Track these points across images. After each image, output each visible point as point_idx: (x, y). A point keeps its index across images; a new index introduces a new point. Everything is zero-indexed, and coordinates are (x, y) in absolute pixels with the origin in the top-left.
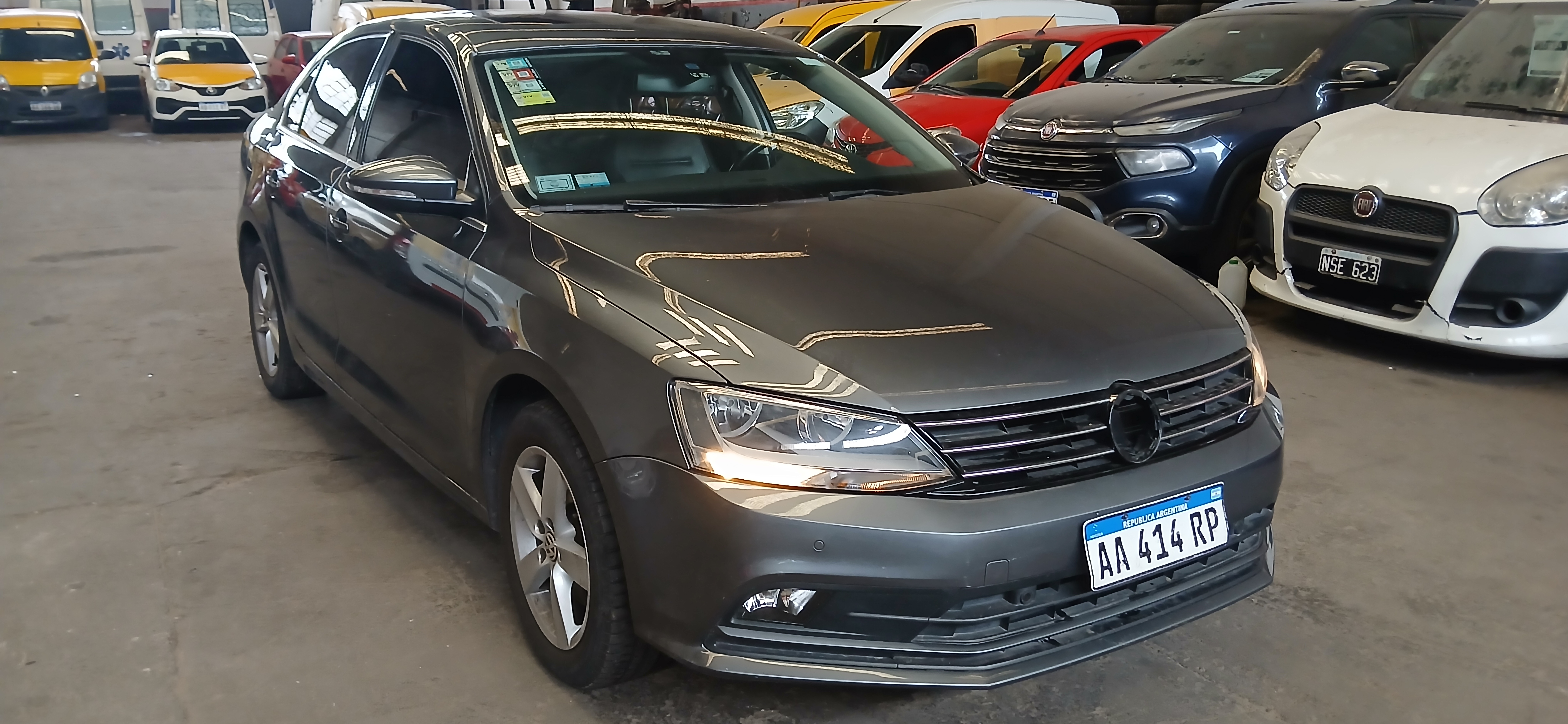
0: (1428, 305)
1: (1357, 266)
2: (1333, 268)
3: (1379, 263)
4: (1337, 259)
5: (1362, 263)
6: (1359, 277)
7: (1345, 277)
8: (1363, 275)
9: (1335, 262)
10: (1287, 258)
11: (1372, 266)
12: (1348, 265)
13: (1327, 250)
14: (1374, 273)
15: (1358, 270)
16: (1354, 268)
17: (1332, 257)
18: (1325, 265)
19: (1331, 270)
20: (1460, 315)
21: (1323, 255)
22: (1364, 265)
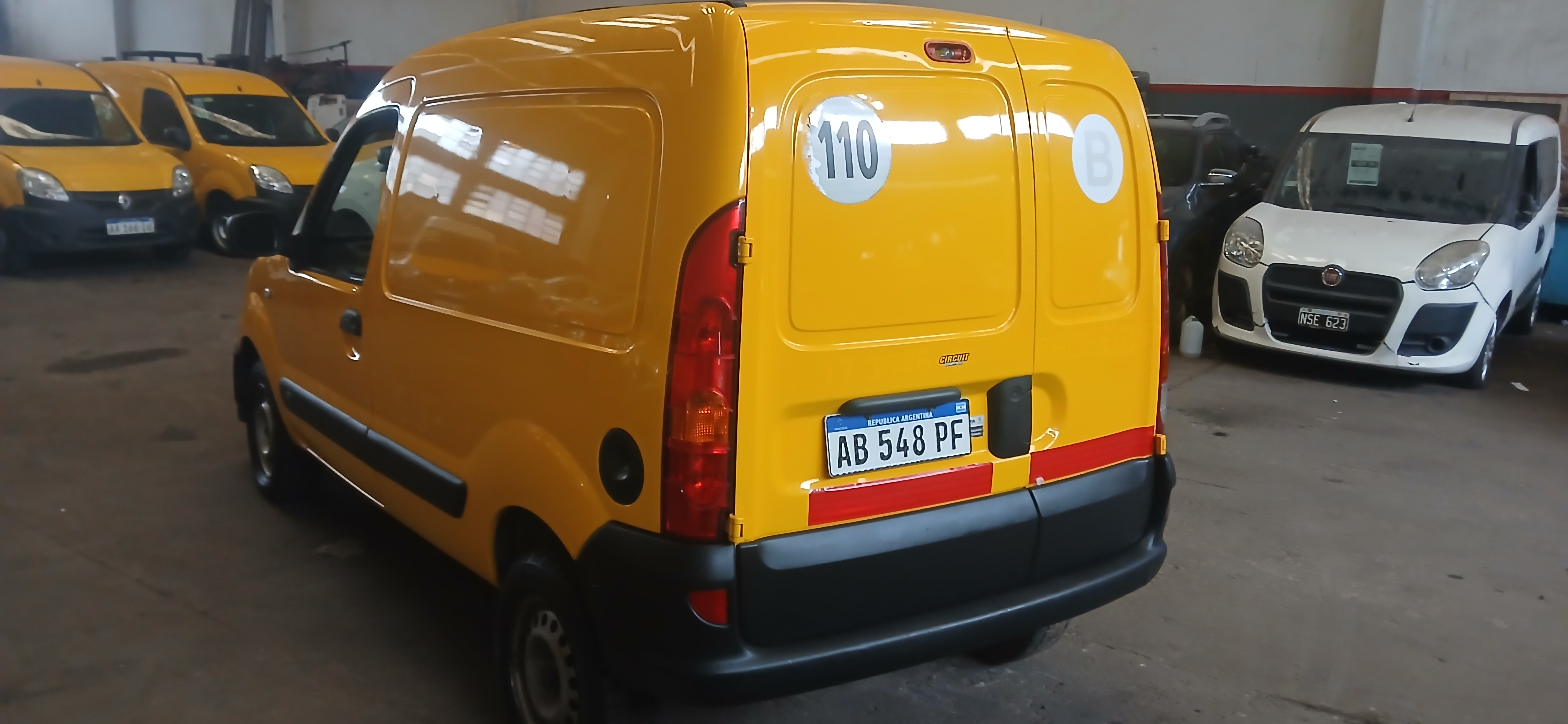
0: (1385, 344)
1: (1330, 319)
2: (1310, 321)
3: (1348, 317)
4: (1312, 315)
5: (1333, 317)
6: (1331, 327)
7: (1320, 328)
8: (1335, 326)
9: (1311, 317)
10: (1266, 315)
11: (1342, 319)
12: (1322, 319)
13: (1304, 310)
14: (1344, 324)
15: (1331, 322)
16: (1328, 321)
17: (1308, 314)
18: (1303, 319)
19: (1308, 323)
20: (1405, 349)
21: (1302, 313)
22: (1335, 318)
